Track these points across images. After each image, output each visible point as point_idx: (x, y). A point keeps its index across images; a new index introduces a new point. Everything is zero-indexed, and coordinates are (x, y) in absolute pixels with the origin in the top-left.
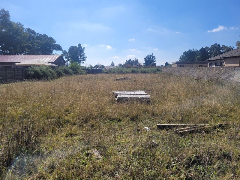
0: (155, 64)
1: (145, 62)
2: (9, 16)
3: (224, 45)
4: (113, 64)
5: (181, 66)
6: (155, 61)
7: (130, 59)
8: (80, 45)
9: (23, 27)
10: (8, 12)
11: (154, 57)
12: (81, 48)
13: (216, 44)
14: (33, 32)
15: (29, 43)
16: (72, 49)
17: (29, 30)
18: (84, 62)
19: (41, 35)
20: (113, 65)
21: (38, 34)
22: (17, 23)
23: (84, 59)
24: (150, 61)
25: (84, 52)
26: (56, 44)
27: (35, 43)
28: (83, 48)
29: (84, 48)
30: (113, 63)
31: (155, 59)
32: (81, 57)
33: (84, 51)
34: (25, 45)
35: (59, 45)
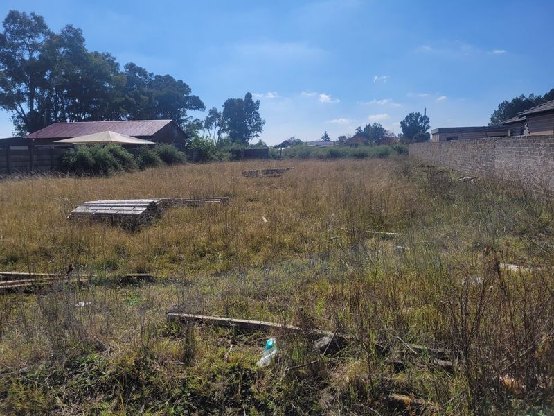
0: (428, 135)
1: (403, 130)
2: (82, 40)
4: (326, 138)
6: (428, 128)
7: (370, 124)
8: (249, 96)
9: (116, 61)
10: (80, 32)
11: (425, 117)
12: (252, 102)
14: (142, 71)
15: (130, 96)
16: (230, 104)
17: (131, 67)
18: (259, 133)
19: (159, 76)
20: (326, 141)
21: (151, 75)
22: (103, 54)
23: (258, 127)
24: (415, 128)
25: (258, 111)
26: (190, 94)
27: (142, 96)
28: (255, 101)
29: (258, 102)
30: (326, 135)
31: (428, 122)
32: (250, 122)
33: (258, 109)
34: (118, 100)
35: (198, 98)
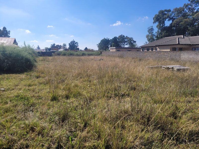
0: (78, 49)
1: (70, 46)
3: (127, 36)
5: (118, 51)
6: (78, 46)
7: (55, 44)
8: (4, 28)
11: (77, 43)
12: (7, 31)
13: (122, 35)
20: (39, 49)
24: (73, 46)
29: (9, 31)
30: (39, 47)
31: (78, 44)
33: (9, 34)
